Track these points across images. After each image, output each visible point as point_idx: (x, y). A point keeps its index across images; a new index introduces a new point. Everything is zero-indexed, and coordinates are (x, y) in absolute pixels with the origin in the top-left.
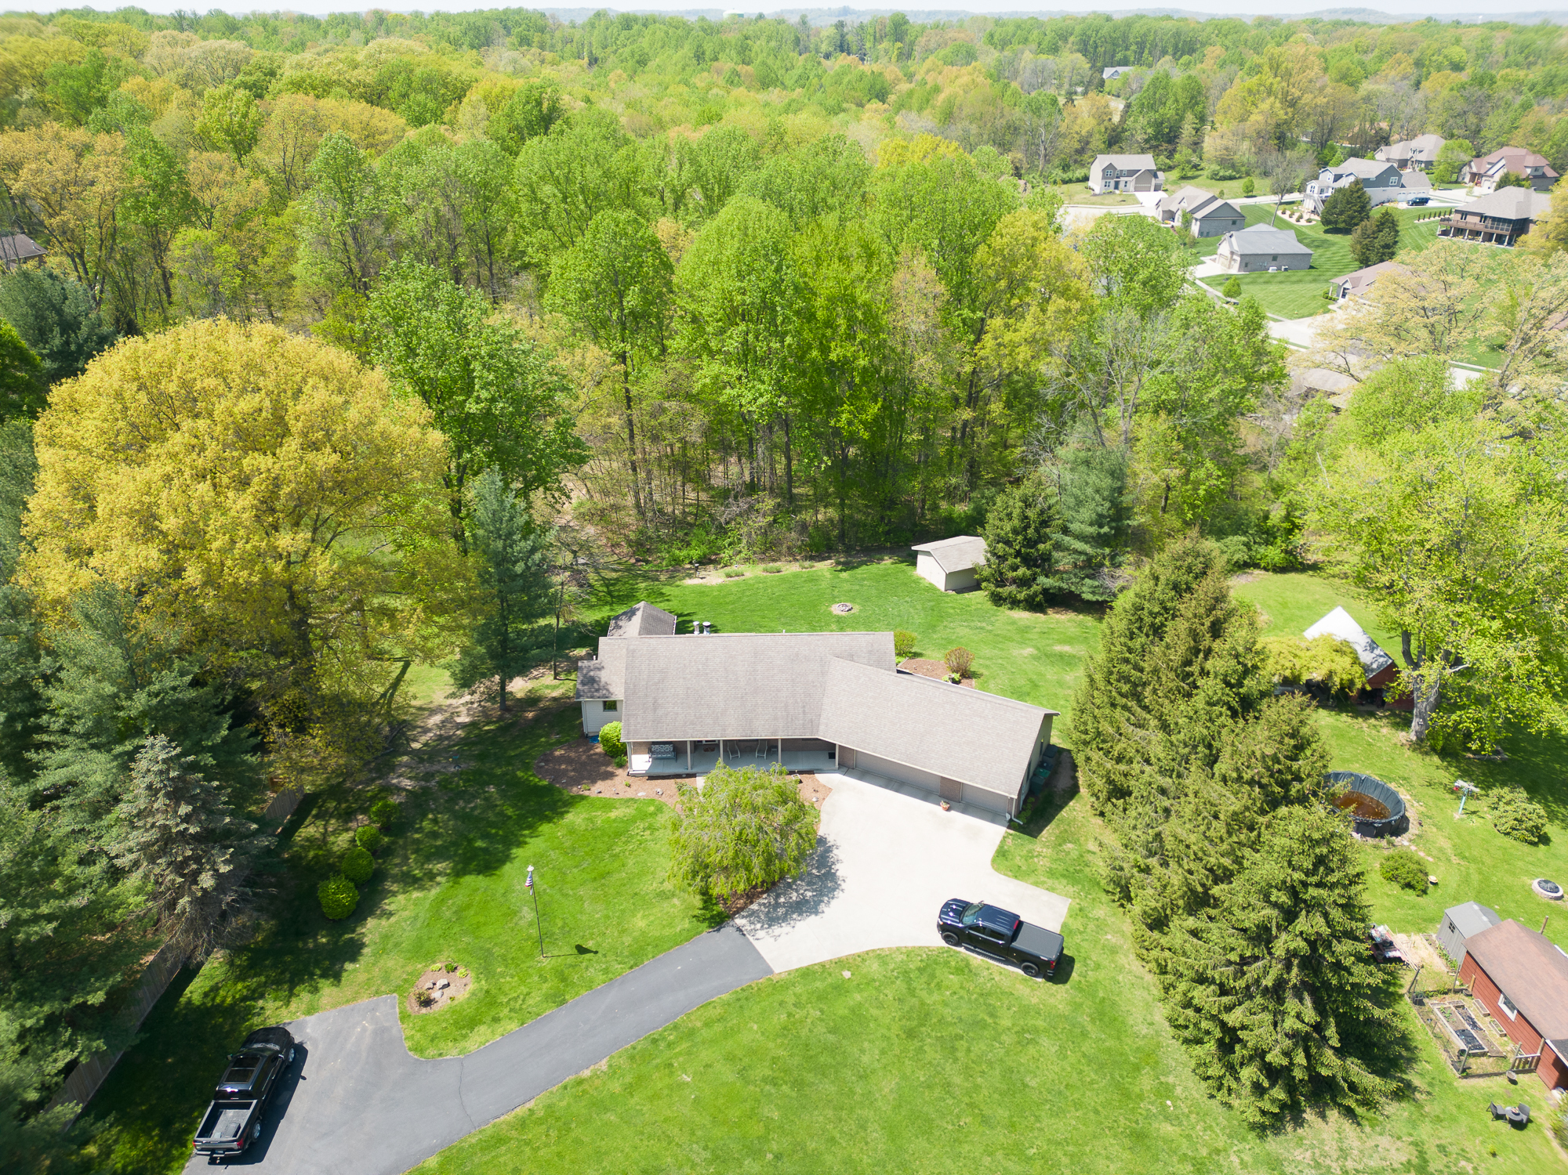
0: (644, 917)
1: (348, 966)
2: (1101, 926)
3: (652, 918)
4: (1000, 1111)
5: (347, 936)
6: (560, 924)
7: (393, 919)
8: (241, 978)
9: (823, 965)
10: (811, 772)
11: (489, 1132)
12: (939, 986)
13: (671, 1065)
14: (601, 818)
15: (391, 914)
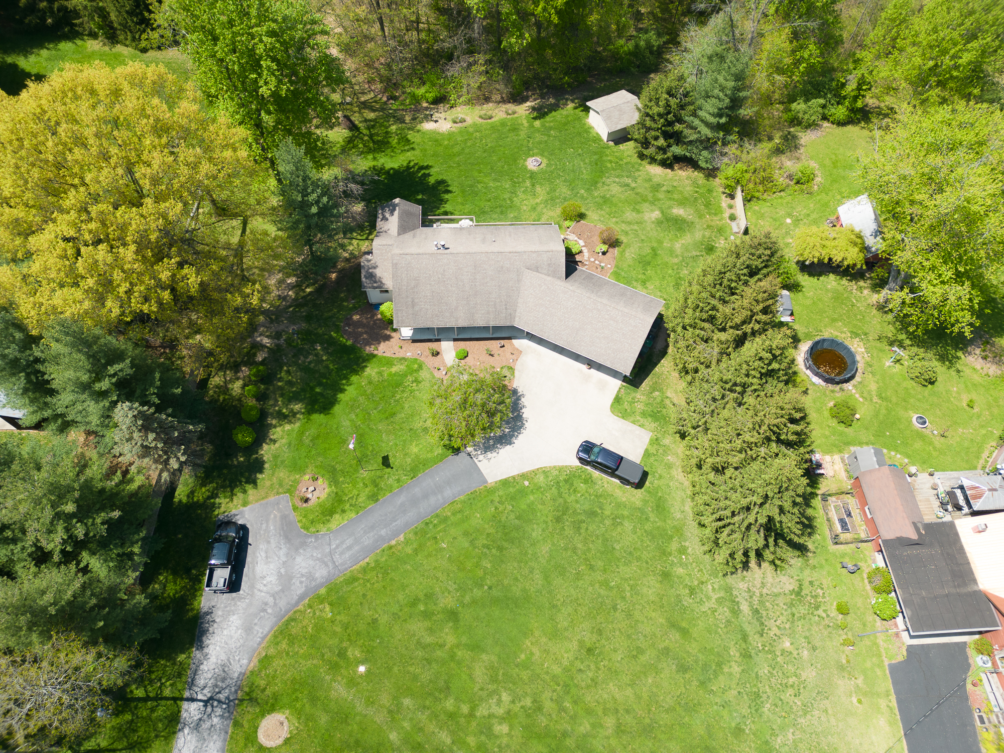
0: (417, 445)
1: (259, 476)
2: (666, 450)
3: (421, 446)
4: (600, 563)
5: (254, 456)
6: (371, 449)
7: (277, 445)
8: (203, 485)
9: (514, 477)
10: (510, 338)
11: (349, 575)
12: (575, 491)
13: (436, 538)
14: (387, 371)
15: (275, 441)
